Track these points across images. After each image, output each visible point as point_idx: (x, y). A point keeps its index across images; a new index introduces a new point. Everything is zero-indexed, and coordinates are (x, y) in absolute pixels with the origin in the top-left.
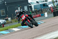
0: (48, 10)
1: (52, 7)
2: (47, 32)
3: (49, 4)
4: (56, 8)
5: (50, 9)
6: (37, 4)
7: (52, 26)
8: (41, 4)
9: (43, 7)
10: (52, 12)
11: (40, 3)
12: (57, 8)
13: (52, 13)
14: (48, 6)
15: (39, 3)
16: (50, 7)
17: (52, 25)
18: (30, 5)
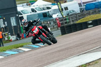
0: (52, 23)
1: (59, 18)
2: (50, 61)
3: (54, 14)
4: (66, 19)
5: (55, 21)
6: (33, 13)
7: (59, 51)
8: (39, 14)
9: (42, 18)
10: (59, 26)
11: (38, 12)
12: (67, 21)
13: (59, 28)
14: (51, 17)
15: (36, 11)
16: (56, 19)
17: (59, 49)
18: (20, 16)
